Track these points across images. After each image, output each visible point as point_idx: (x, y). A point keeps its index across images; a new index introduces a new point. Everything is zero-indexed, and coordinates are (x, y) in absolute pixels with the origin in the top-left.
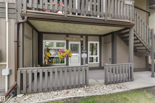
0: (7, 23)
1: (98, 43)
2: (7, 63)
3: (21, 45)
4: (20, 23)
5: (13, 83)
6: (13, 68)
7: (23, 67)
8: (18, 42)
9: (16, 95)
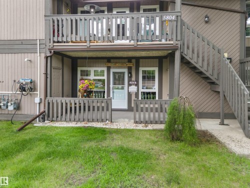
0: (39, 57)
1: (156, 69)
2: (38, 93)
3: (49, 76)
4: (48, 57)
5: (42, 110)
6: (43, 98)
7: (51, 96)
8: (46, 74)
9: (44, 121)
